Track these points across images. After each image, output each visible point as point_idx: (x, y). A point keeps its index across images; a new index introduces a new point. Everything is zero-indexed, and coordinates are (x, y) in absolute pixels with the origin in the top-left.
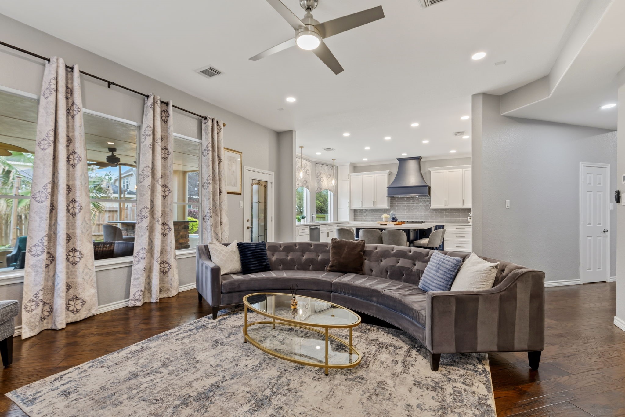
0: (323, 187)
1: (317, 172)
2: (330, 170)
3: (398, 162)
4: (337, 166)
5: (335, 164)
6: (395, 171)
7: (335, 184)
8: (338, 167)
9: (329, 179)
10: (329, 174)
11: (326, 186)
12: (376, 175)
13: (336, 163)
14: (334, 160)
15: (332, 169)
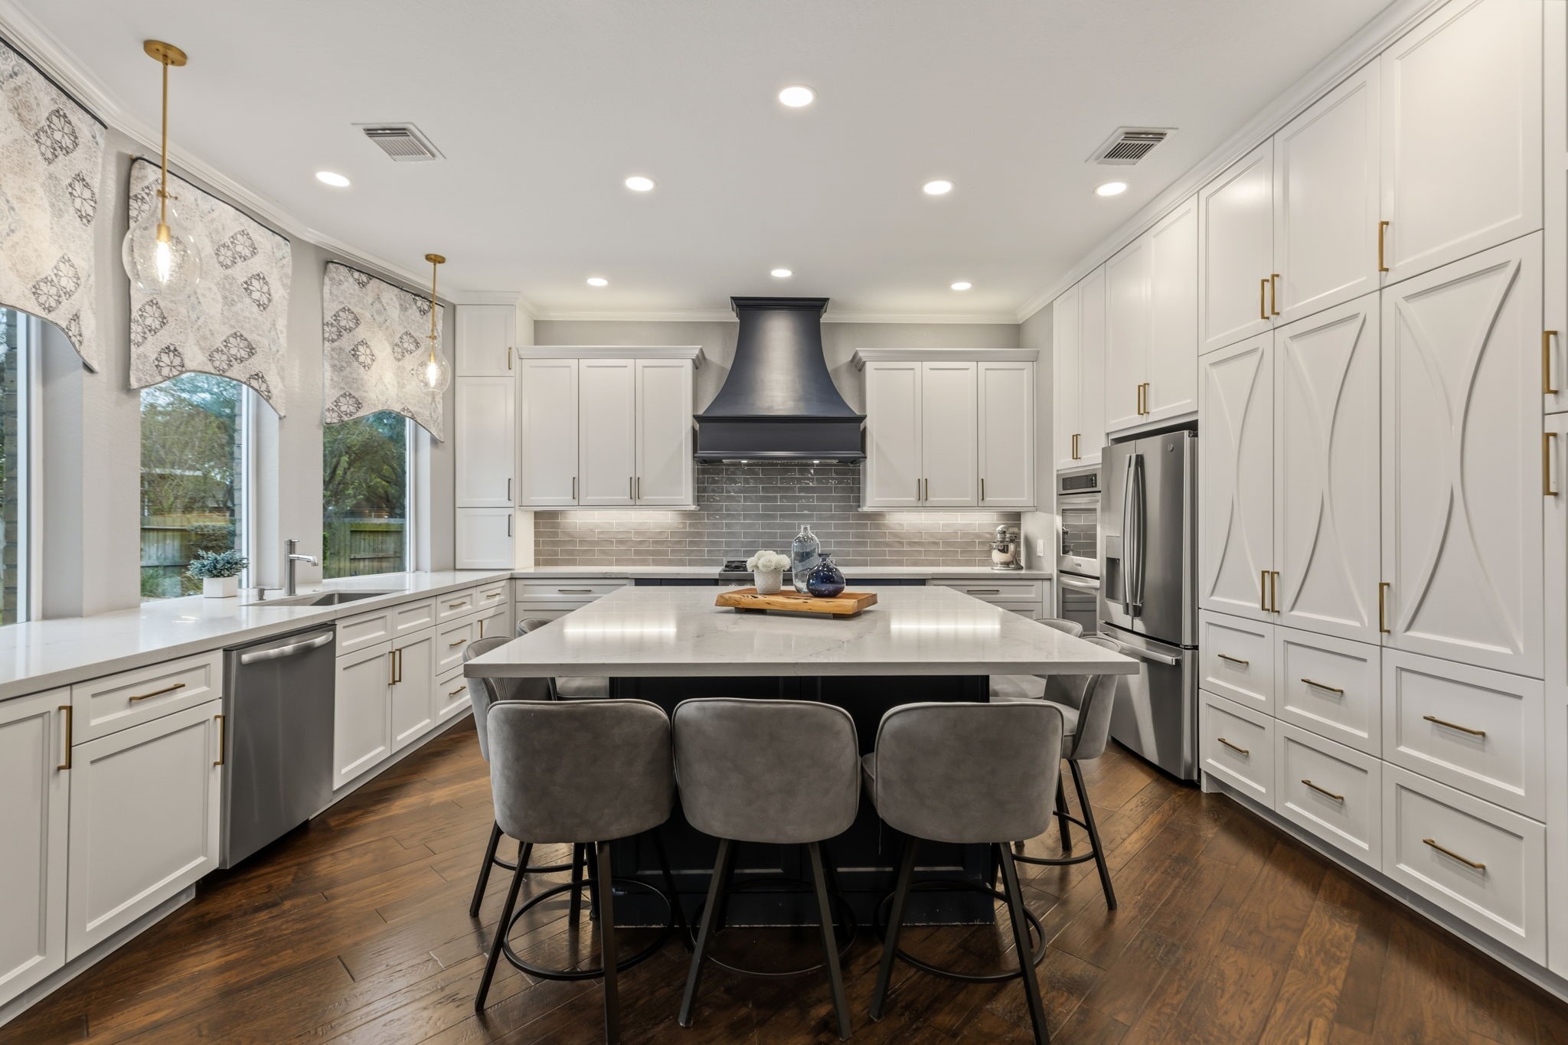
0: (372, 395)
1: (331, 308)
2: (413, 311)
3: (733, 317)
4: (454, 306)
5: (442, 291)
6: (721, 355)
7: (441, 383)
8: (458, 308)
9: (409, 362)
10: (406, 333)
11: (393, 391)
12: (641, 362)
13: (447, 283)
14: (436, 259)
15: (423, 312)
